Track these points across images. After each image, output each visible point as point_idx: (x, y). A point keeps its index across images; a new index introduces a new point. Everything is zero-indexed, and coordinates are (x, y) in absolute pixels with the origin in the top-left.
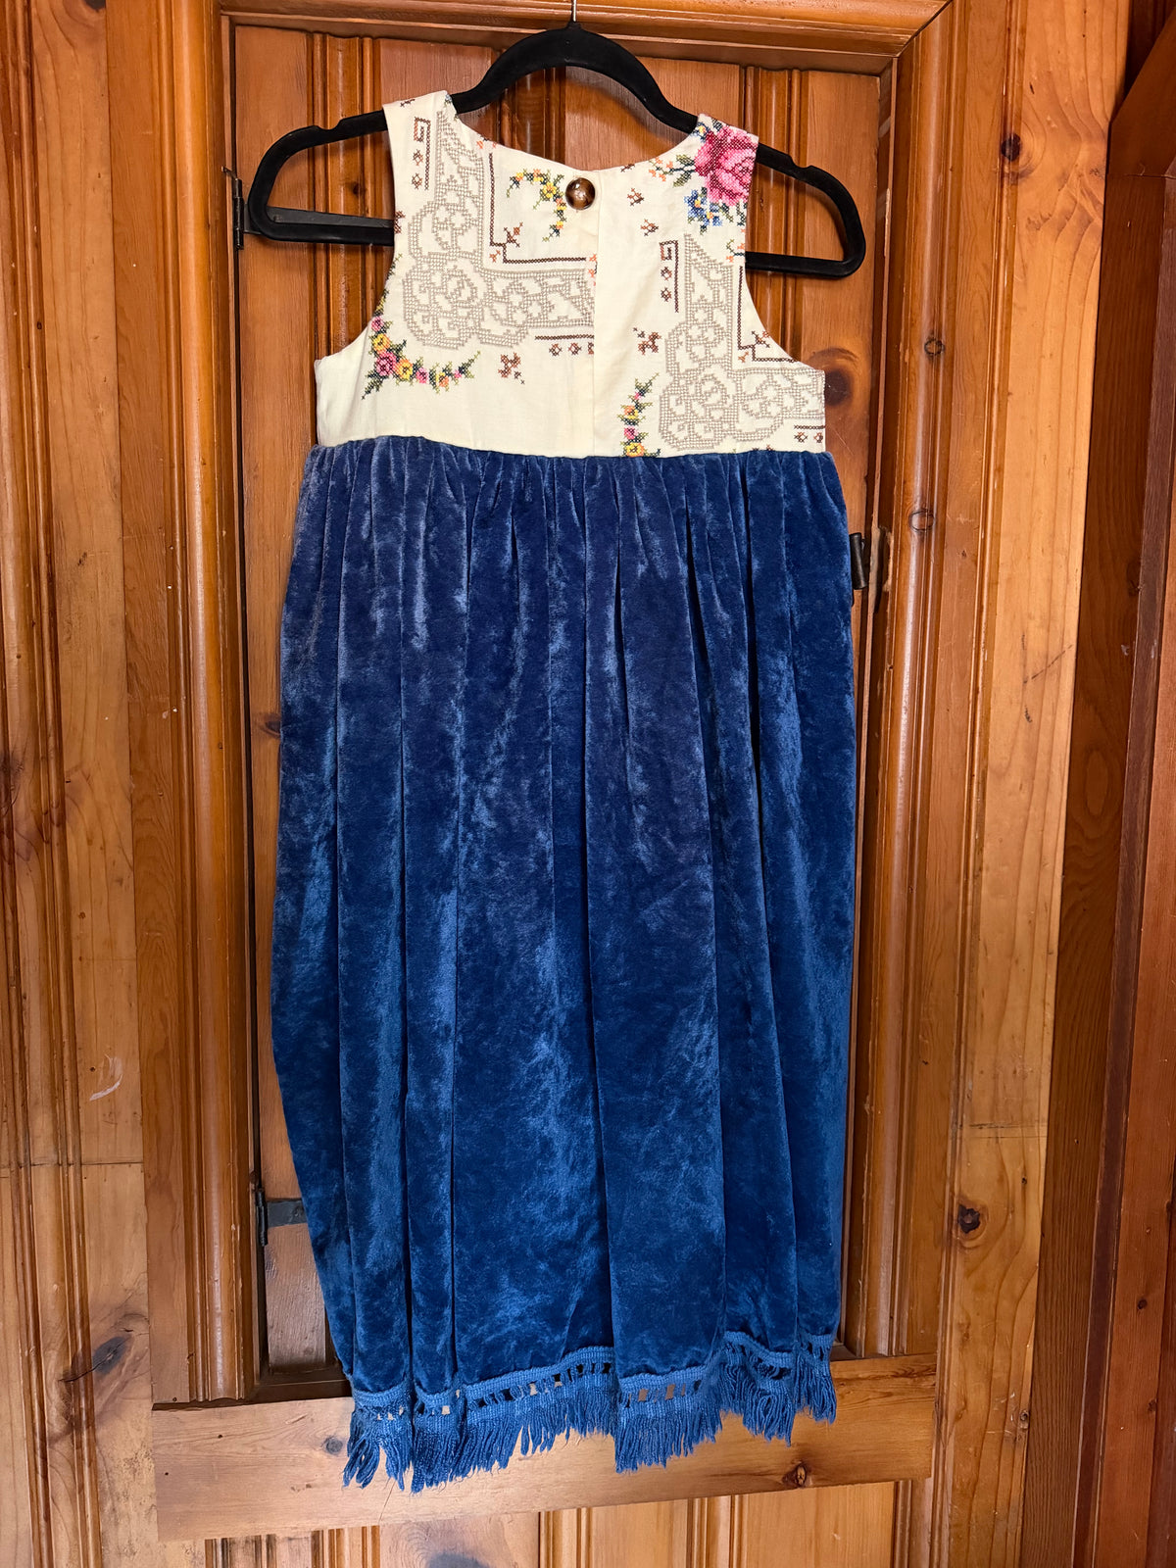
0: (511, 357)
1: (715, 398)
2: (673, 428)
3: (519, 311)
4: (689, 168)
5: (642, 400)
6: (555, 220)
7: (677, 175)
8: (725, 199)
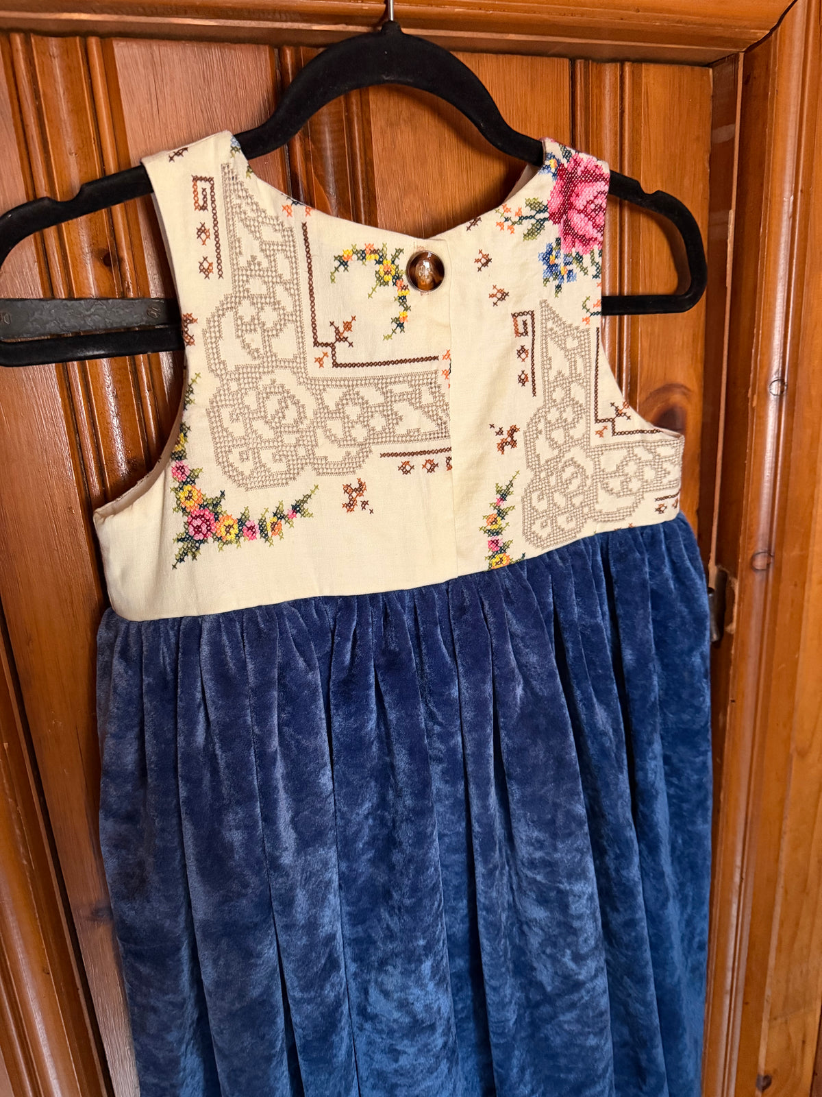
0: (355, 485)
1: (576, 482)
2: (536, 528)
3: (358, 426)
4: (541, 216)
5: (504, 505)
6: (397, 311)
7: (527, 224)
8: (578, 248)
